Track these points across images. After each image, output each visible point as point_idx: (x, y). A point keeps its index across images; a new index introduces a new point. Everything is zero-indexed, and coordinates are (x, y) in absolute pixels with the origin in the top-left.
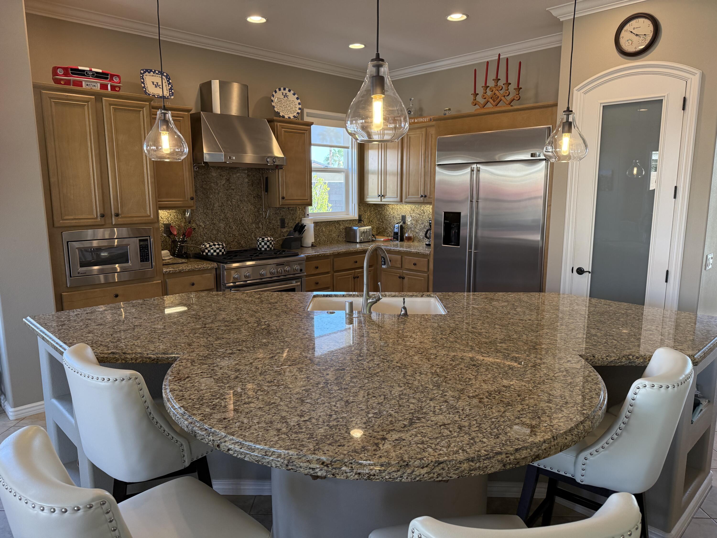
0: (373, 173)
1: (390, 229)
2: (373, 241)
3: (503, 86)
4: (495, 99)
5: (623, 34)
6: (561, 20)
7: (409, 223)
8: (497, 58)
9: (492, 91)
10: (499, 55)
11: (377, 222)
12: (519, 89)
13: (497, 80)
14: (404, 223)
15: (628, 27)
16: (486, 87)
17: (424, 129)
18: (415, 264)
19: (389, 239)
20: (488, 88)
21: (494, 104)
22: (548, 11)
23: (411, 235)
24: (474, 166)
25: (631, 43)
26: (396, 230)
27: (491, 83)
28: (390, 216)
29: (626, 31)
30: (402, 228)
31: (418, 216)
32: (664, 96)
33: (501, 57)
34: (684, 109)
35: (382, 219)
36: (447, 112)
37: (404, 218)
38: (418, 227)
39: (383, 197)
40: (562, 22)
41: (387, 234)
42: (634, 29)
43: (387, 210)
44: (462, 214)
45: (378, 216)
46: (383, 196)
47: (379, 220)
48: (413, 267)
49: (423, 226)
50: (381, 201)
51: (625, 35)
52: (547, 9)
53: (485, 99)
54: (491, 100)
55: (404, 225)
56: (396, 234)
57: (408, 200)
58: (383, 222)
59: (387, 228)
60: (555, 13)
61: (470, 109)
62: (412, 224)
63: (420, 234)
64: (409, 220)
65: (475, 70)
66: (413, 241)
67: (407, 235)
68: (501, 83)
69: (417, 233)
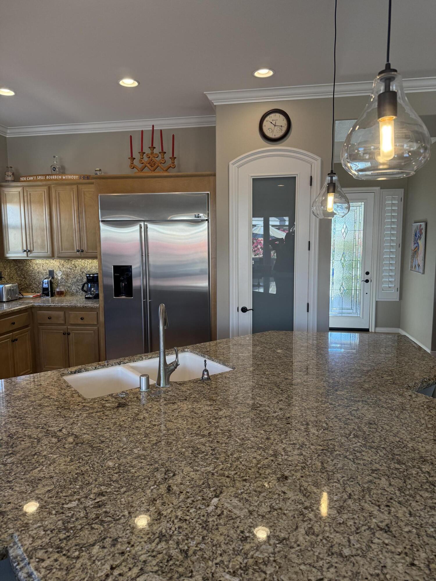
0: (14, 228)
1: (35, 285)
2: (20, 298)
3: (159, 154)
4: (153, 165)
5: (265, 123)
6: (215, 104)
7: (59, 278)
8: (151, 129)
9: (149, 158)
10: (153, 126)
11: (18, 278)
12: (173, 158)
13: (152, 148)
14: (53, 278)
15: (268, 118)
16: (142, 153)
17: (75, 187)
18: (82, 319)
19: (38, 295)
20: (145, 155)
21: (152, 168)
22: (205, 95)
23: (63, 290)
24: (142, 224)
25: (271, 131)
26: (45, 286)
27: (147, 150)
28: (33, 272)
29: (267, 121)
30: (51, 283)
31: (69, 270)
32: (297, 175)
33: (155, 129)
34: (311, 185)
35: (24, 275)
36: (98, 173)
37: (51, 273)
38: (70, 281)
39: (29, 253)
40: (215, 106)
41: (32, 290)
42: (273, 120)
43: (30, 266)
44: (133, 267)
45: (19, 272)
46: (29, 251)
47: (20, 276)
48: (80, 322)
49: (75, 280)
50: (27, 256)
51: (267, 125)
52: (205, 93)
53: (143, 163)
54: (148, 165)
55: (52, 280)
56: (45, 289)
57: (60, 255)
58: (25, 278)
59: (30, 285)
60: (210, 97)
61: (126, 171)
62: (62, 278)
63: (73, 288)
64: (59, 275)
65: (131, 137)
66: (65, 296)
67: (58, 290)
68: (156, 151)
69: (69, 287)
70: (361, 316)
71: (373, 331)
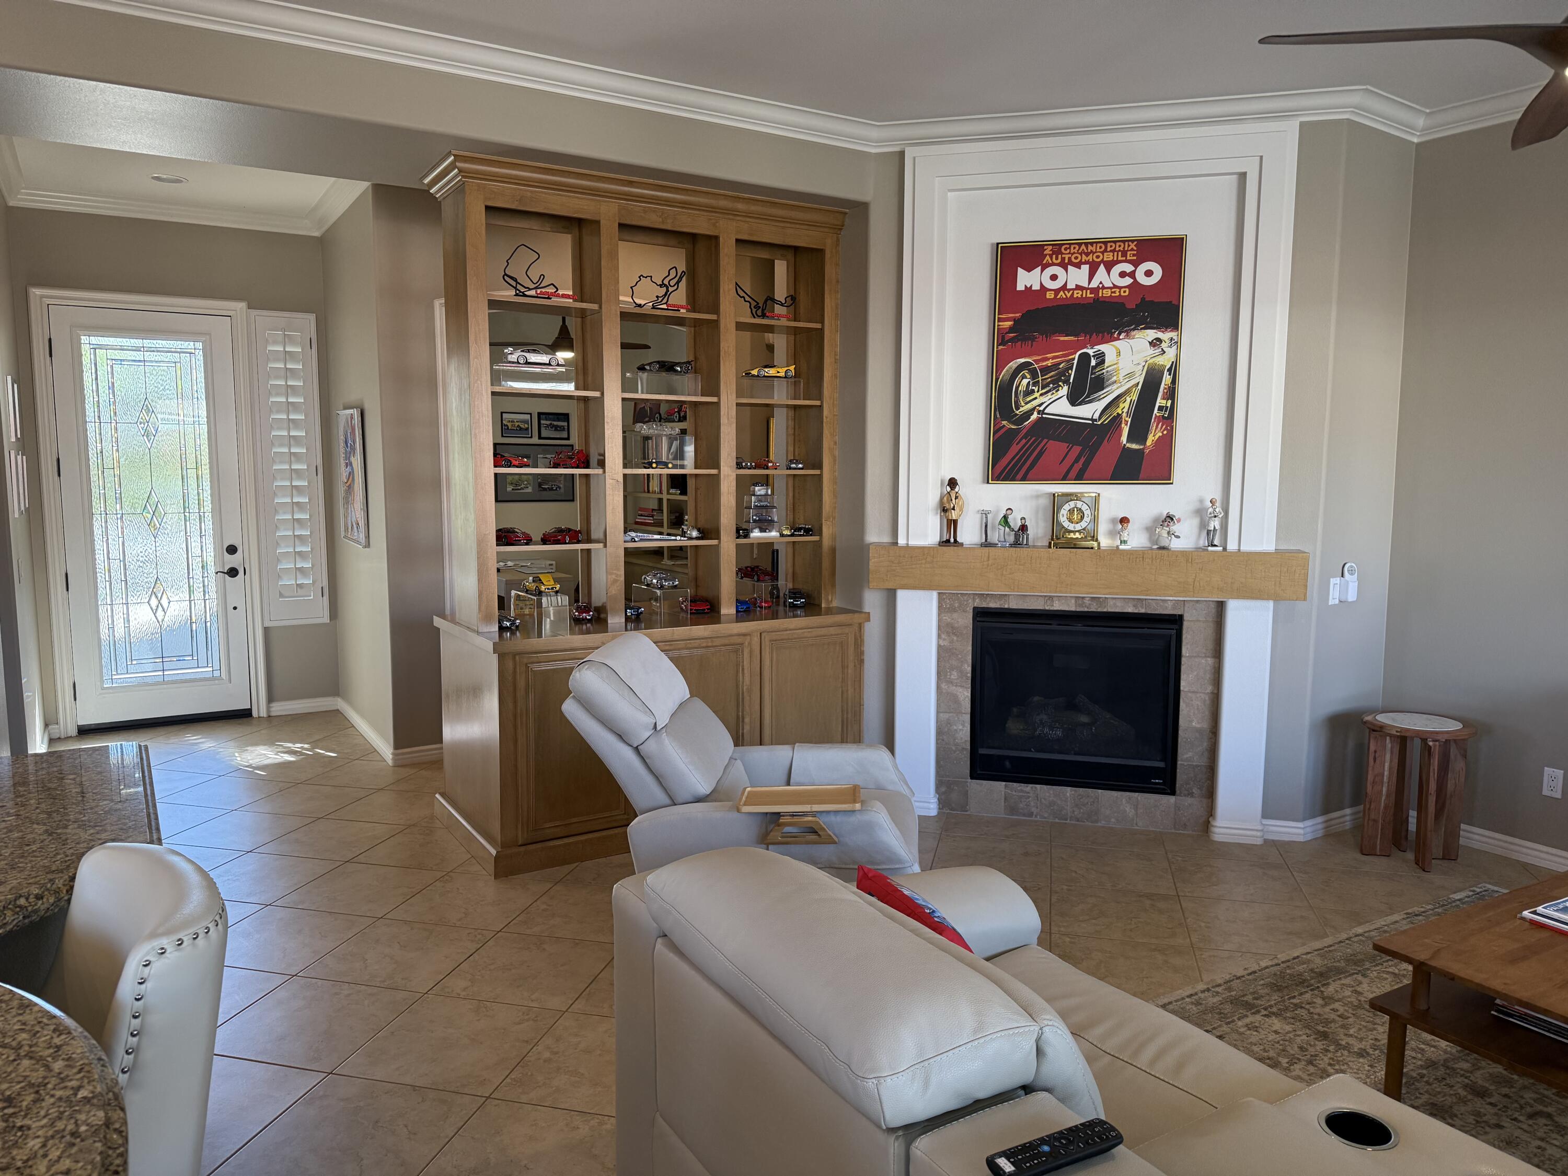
70: (223, 676)
71: (264, 713)
